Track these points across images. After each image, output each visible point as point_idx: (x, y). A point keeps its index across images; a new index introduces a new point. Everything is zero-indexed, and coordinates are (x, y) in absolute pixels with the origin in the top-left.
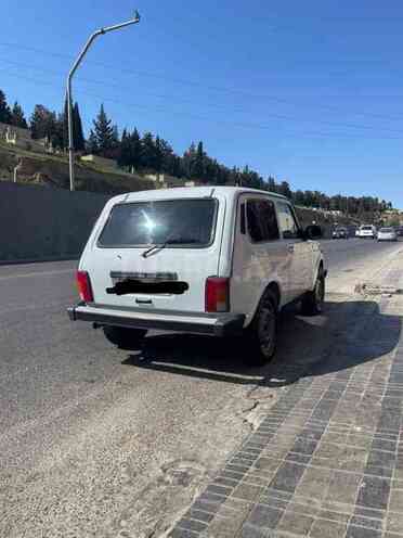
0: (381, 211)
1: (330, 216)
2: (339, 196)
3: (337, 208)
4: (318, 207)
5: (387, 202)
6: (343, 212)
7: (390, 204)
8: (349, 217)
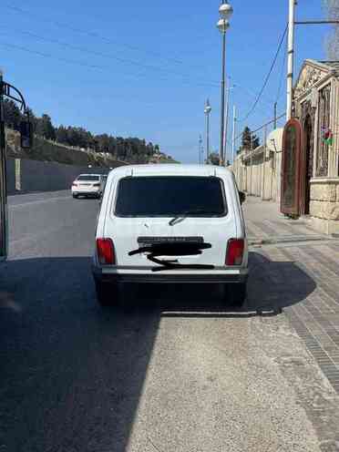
0: (149, 154)
1: (101, 159)
2: (106, 135)
3: (106, 150)
4: (85, 148)
5: (154, 145)
6: (113, 154)
7: (157, 147)
8: (119, 160)
